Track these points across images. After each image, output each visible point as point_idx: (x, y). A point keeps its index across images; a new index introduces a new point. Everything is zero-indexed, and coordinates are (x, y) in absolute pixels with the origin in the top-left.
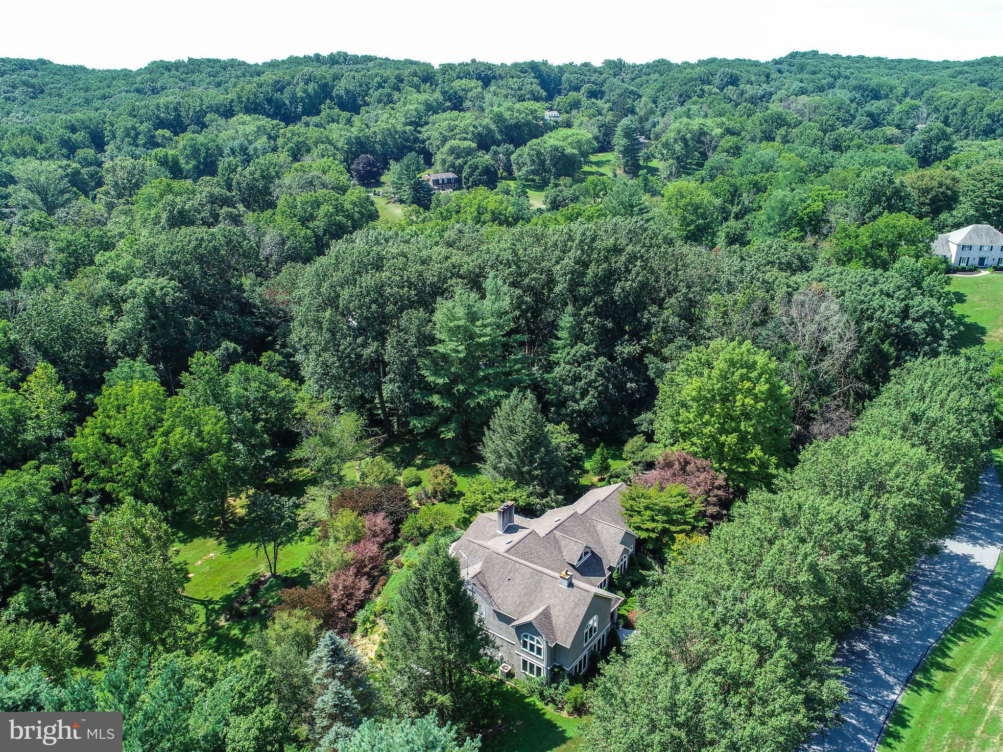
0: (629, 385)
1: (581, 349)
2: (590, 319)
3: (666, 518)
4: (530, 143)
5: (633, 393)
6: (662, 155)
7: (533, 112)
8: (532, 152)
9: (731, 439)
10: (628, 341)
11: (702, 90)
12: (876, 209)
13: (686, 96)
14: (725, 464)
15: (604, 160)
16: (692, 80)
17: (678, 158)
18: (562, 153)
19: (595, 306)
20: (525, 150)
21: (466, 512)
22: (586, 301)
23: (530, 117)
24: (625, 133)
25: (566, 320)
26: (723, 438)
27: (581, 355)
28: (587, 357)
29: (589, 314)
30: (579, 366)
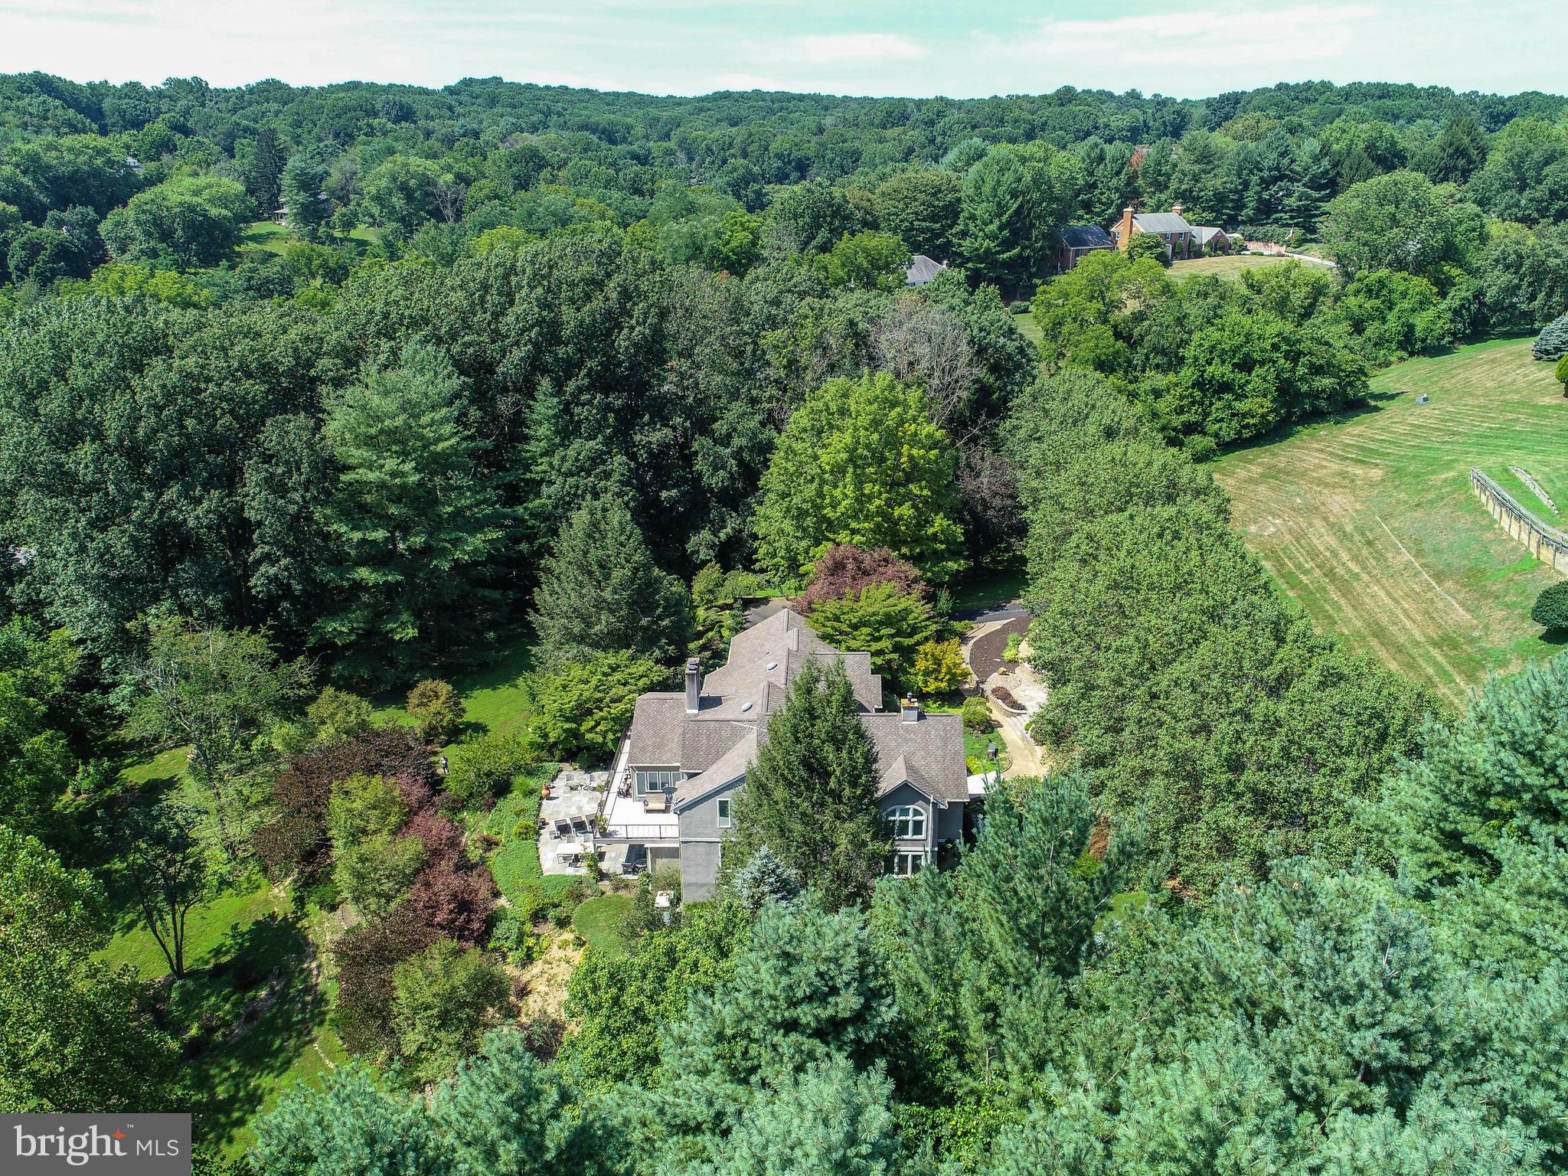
0: (664, 494)
1: (582, 447)
2: (585, 397)
3: (893, 631)
4: (134, 201)
5: (673, 507)
6: (372, 216)
7: (100, 152)
8: (143, 217)
9: (905, 511)
10: (649, 424)
11: (369, 125)
12: (823, 235)
13: (346, 135)
14: (904, 550)
15: (264, 232)
16: (347, 109)
17: (402, 220)
18: (205, 216)
19: (588, 375)
20: (129, 213)
21: (567, 720)
22: (570, 368)
23: (99, 161)
24: (299, 181)
25: (544, 406)
26: (897, 512)
27: (589, 458)
28: (597, 459)
29: (580, 390)
30: (589, 475)
